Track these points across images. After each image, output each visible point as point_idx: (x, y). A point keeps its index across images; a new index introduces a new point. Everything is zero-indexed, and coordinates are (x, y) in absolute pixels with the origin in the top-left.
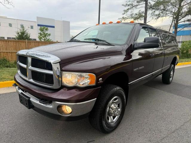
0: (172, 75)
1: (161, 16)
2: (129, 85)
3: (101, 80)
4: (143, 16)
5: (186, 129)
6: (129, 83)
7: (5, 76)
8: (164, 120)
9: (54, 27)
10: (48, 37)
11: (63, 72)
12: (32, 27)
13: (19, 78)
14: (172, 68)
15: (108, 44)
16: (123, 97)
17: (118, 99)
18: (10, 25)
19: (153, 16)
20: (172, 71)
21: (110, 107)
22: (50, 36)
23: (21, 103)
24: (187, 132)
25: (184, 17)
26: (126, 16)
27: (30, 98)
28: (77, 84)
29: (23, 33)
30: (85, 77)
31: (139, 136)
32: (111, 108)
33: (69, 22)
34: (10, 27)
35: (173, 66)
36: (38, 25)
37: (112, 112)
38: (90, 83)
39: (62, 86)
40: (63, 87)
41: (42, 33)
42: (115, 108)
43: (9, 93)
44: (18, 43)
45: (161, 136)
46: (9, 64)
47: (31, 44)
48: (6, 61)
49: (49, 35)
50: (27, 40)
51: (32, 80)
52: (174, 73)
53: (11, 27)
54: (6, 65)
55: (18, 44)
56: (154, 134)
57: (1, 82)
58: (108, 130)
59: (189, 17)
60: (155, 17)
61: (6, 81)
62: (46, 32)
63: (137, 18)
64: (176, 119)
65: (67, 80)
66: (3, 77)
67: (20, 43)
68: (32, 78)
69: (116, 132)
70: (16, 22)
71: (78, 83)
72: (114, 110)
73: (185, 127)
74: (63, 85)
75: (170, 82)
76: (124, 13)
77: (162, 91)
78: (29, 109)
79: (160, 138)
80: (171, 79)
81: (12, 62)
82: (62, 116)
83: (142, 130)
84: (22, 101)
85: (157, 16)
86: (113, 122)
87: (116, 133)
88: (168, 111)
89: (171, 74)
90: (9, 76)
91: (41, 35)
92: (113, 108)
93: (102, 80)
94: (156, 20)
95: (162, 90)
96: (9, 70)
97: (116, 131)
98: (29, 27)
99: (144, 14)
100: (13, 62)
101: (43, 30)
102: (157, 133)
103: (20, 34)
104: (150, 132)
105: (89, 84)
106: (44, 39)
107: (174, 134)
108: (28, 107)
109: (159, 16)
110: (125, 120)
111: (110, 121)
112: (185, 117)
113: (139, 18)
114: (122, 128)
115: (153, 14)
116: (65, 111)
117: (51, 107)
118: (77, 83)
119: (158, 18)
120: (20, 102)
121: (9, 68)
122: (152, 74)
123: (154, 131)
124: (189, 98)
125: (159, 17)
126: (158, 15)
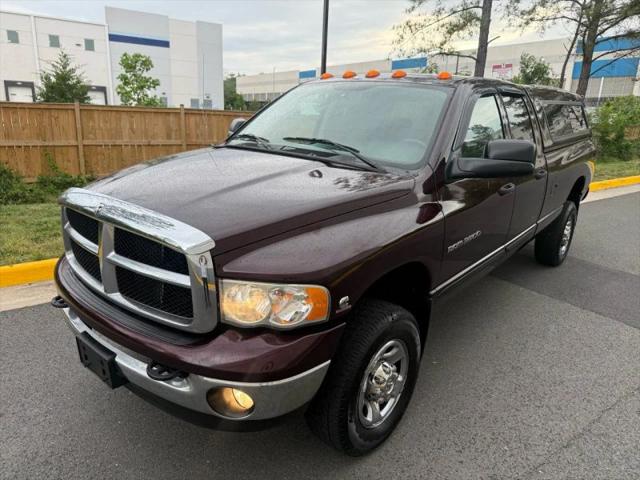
0: (569, 236)
1: (539, 18)
2: (431, 296)
3: (344, 302)
4: (478, 19)
5: (605, 435)
6: (433, 292)
7: (15, 244)
8: (538, 404)
9: (166, 44)
10: (152, 89)
11: (225, 281)
12: (89, 45)
13: (73, 279)
14: (567, 214)
15: (365, 165)
16: (413, 339)
17: (398, 347)
18: (13, 37)
19: (511, 17)
20: (569, 223)
21: (371, 376)
22: (157, 87)
23: (85, 366)
24: (609, 445)
25: (617, 23)
26: (420, 20)
27: (114, 355)
28: (270, 321)
29: (63, 78)
30: (297, 297)
31: (461, 462)
32: (376, 378)
33: (219, 27)
34: (12, 42)
35: (572, 206)
36: (113, 38)
37: (379, 391)
38: (311, 314)
39: (219, 323)
40: (223, 327)
41: (129, 75)
42: (387, 377)
43: (33, 307)
44: (47, 113)
45: (527, 459)
46: (21, 188)
47: (92, 118)
48: (11, 177)
49: (156, 84)
50: (77, 103)
51: (117, 297)
52: (576, 228)
53: (16, 45)
54: (11, 192)
55: (46, 120)
56: (508, 453)
57: (3, 268)
58: (363, 446)
59: (633, 23)
60: (519, 21)
61: (18, 262)
62: (146, 74)
63: (456, 26)
64: (576, 400)
65: (239, 307)
66: (6, 245)
67: (54, 113)
68: (116, 287)
69: (389, 449)
70: (33, 27)
71: (272, 316)
72: (383, 385)
73: (604, 427)
74: (222, 321)
75: (561, 258)
76: (413, 8)
77: (534, 293)
78: (114, 387)
79: (524, 467)
80: (564, 248)
81: (29, 180)
82: (221, 418)
83: (470, 442)
84: (86, 358)
85: (525, 17)
86: (380, 418)
87: (388, 451)
88: (551, 368)
89: (566, 232)
90: (27, 243)
91: (126, 84)
92: (382, 380)
93: (350, 302)
94: (520, 29)
95: (533, 290)
96: (22, 214)
97: (388, 446)
98: (78, 45)
99: (479, 12)
100: (35, 180)
101: (135, 68)
102: (515, 452)
103: (53, 79)
104: (493, 447)
105: (306, 319)
106: (136, 97)
107: (567, 454)
108: (109, 381)
109: (531, 16)
110: (416, 405)
111: (369, 418)
112: (604, 390)
113: (465, 25)
114: (408, 436)
115: (511, 9)
116: (234, 404)
117: (186, 389)
118: (268, 317)
119: (527, 23)
120: (82, 361)
121: (22, 207)
122: (505, 248)
123: (508, 443)
124: (617, 319)
125: (532, 19)
126: (530, 13)
